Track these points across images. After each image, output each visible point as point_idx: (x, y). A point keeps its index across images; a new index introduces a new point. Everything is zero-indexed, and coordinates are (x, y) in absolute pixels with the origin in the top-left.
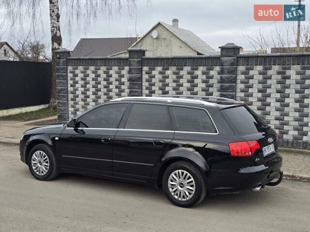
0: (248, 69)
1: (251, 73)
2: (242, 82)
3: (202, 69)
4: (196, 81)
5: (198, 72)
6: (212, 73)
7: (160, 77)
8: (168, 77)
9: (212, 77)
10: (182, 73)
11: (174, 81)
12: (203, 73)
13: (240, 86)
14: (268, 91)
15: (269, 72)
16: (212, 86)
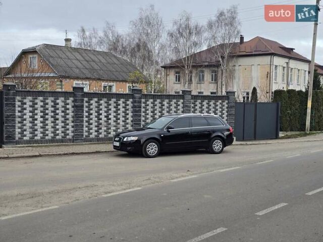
0: (146, 101)
1: (148, 103)
2: (143, 108)
3: (122, 100)
4: (119, 107)
5: (121, 102)
6: (128, 102)
7: (96, 104)
8: (101, 105)
9: (128, 105)
10: (110, 102)
11: (105, 107)
12: (123, 103)
13: (143, 110)
14: (156, 112)
15: (156, 103)
16: (128, 110)
